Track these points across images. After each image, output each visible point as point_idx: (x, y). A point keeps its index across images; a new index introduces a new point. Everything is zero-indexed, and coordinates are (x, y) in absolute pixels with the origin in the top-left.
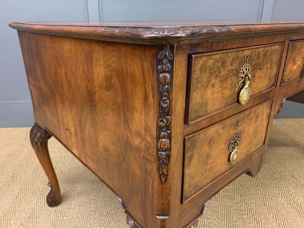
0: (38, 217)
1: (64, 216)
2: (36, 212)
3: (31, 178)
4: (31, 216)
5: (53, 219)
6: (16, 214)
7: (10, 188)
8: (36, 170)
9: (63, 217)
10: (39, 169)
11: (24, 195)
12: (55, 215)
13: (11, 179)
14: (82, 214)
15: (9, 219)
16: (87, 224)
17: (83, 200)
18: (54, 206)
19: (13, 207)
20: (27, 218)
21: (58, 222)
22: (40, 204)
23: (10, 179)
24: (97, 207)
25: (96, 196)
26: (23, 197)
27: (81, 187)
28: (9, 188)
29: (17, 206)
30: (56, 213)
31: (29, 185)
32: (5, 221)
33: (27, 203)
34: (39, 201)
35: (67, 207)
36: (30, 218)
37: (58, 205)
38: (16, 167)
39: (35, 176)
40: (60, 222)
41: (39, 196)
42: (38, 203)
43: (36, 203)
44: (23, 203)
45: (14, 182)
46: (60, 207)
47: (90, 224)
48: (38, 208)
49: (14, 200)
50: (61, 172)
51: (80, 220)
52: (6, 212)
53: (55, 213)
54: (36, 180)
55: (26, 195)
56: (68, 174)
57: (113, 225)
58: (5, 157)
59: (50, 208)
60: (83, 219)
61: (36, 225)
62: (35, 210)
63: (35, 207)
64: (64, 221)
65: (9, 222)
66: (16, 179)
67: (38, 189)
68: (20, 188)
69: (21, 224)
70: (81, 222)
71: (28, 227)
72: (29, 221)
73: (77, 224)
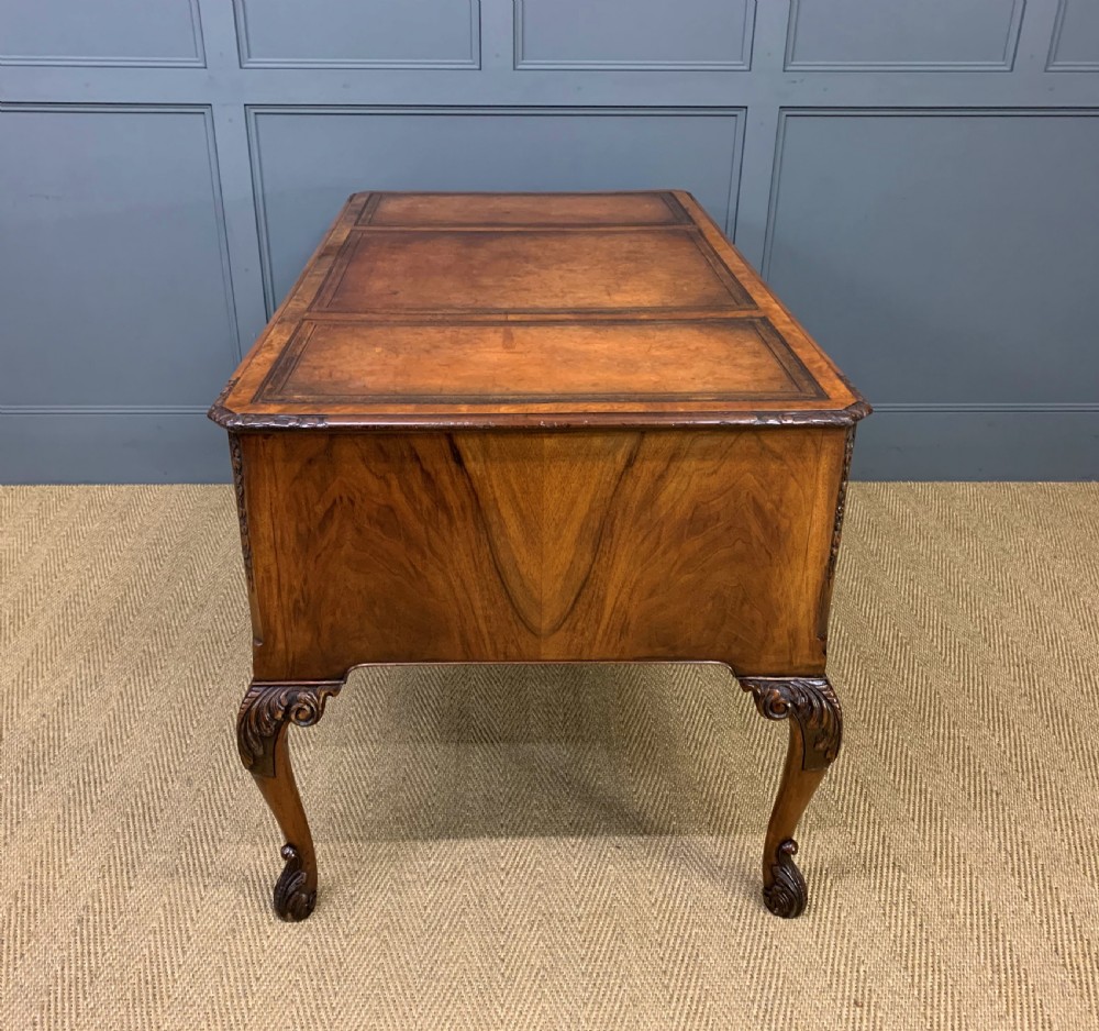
4: (65, 701)
6: (30, 697)
7: (10, 642)
8: (73, 604)
9: (138, 706)
11: (44, 659)
13: (10, 623)
14: (182, 701)
15: (15, 704)
16: (191, 720)
17: (189, 674)
19: (20, 682)
20: (55, 705)
21: (127, 715)
22: (83, 678)
23: (8, 623)
24: (219, 689)
25: (220, 668)
30: (122, 699)
31: (57, 639)
32: (7, 708)
33: (53, 675)
36: (63, 704)
38: (20, 594)
39: (70, 618)
41: (82, 661)
44: (45, 674)
45: (19, 629)
47: (198, 721)
48: (79, 687)
49: (23, 669)
51: (177, 712)
53: (119, 697)
55: (51, 660)
60: (183, 711)
62: (74, 689)
63: (74, 684)
64: (139, 712)
65: (15, 710)
66: (24, 623)
67: (79, 648)
68: (34, 644)
69: (44, 716)
70: (179, 717)
71: (58, 722)
72: (60, 711)
73: (168, 720)
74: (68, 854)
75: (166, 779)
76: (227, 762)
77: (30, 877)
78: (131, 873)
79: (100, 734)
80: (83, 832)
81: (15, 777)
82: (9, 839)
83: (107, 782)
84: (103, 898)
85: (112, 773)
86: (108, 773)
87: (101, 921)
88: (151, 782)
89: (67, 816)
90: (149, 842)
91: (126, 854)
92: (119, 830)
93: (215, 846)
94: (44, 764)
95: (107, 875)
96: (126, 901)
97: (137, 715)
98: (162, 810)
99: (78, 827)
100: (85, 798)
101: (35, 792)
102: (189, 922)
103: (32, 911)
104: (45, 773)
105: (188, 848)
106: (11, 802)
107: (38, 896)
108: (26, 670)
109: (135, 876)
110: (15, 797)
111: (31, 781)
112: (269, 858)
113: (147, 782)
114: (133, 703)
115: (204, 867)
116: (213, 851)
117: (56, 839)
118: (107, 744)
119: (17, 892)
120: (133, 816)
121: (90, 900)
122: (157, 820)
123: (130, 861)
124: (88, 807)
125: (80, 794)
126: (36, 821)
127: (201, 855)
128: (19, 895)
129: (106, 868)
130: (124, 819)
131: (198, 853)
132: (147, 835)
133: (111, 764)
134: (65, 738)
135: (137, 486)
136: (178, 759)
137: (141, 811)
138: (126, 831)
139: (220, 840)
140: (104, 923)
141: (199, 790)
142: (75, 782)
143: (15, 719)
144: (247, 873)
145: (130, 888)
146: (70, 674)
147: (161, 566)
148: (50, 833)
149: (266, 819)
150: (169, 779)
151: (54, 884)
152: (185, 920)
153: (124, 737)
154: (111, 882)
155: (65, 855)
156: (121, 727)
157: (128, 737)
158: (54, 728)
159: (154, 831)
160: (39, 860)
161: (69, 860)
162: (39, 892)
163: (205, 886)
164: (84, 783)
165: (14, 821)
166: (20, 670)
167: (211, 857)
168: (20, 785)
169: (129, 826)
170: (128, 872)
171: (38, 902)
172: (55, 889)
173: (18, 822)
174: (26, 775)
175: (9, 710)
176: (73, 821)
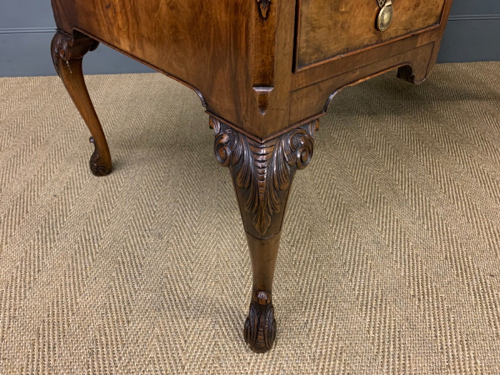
0: (79, 188)
1: (119, 187)
2: (75, 182)
3: (64, 142)
4: (69, 187)
5: (103, 190)
6: (46, 184)
7: (32, 153)
8: (70, 132)
9: (117, 188)
10: (74, 131)
11: (54, 162)
12: (105, 186)
13: (33, 143)
14: (146, 184)
15: (36, 189)
16: (154, 196)
17: (147, 168)
18: (102, 175)
19: (39, 176)
20: (63, 189)
21: (110, 194)
22: (80, 172)
23: (31, 143)
24: (169, 176)
25: (166, 164)
26: (53, 164)
27: (142, 152)
28: (30, 154)
29: (45, 174)
30: (107, 184)
31: (62, 150)
32: (31, 192)
33: (61, 171)
34: (79, 169)
35: (122, 177)
36: (68, 188)
37: (108, 174)
38: (38, 127)
39: (69, 139)
40: (114, 193)
41: (79, 163)
42: (78, 172)
43: (74, 171)
44: (55, 171)
45: (38, 146)
46: (111, 177)
47: (158, 196)
48: (78, 178)
49: (41, 168)
50: (110, 134)
51: (144, 191)
52: (30, 181)
53: (104, 183)
54: (71, 144)
55: (59, 162)
56: (121, 136)
57: (193, 197)
58: (20, 116)
59: (96, 177)
60: (148, 190)
61: (77, 197)
62: (74, 179)
63: (74, 176)
64: (119, 192)
65: (36, 193)
66: (41, 143)
67: (76, 155)
68: (47, 154)
69: (55, 196)
70: (145, 194)
71: (65, 200)
72: (66, 193)
73: (139, 196)
74: (78, 295)
75: (143, 236)
76: (184, 221)
77: (48, 316)
78: (127, 309)
79: (94, 206)
80: (87, 277)
81: (36, 237)
82: (32, 284)
83: (101, 239)
84: (107, 332)
85: (104, 232)
86: (102, 232)
87: (108, 353)
88: (133, 238)
89: (75, 265)
90: (138, 283)
91: (122, 294)
92: (114, 274)
93: (188, 284)
94: (57, 227)
95: (109, 310)
96: (126, 333)
97: (117, 193)
98: (144, 258)
99: (84, 273)
100: (87, 251)
101: (51, 248)
102: (180, 352)
103: (51, 346)
104: (58, 234)
105: (168, 286)
106: (34, 255)
107: (56, 332)
108: (43, 169)
109: (131, 311)
110: (37, 252)
111: (48, 239)
112: (231, 293)
113: (130, 238)
114: (114, 186)
115: (183, 301)
116: (187, 288)
117: (68, 283)
118: (99, 212)
119: (39, 329)
120: (123, 263)
121: (97, 333)
122: (141, 266)
123: (125, 300)
124: (90, 257)
125: (83, 248)
126: (53, 269)
127: (179, 292)
128: (41, 332)
129: (108, 305)
130: (117, 266)
131: (176, 290)
132: (136, 277)
133: (104, 226)
134: (70, 210)
135: (102, 75)
136: (150, 221)
137: (129, 259)
138: (119, 275)
139: (191, 279)
140: (111, 355)
141: (168, 242)
142: (79, 239)
143: (36, 199)
144: (217, 306)
145: (128, 322)
146: (71, 170)
147: (121, 111)
148: (63, 278)
149: (221, 262)
150: (146, 235)
151: (68, 321)
152: (177, 350)
153: (110, 208)
154: (112, 317)
155: (75, 295)
156: (107, 202)
157: (113, 208)
158: (62, 203)
159: (140, 274)
160: (55, 301)
161: (78, 300)
162: (56, 328)
163: (187, 318)
164: (86, 240)
165: (36, 270)
166: (39, 169)
167: (187, 293)
168: (40, 243)
169: (121, 271)
170: (125, 308)
171: (56, 338)
172: (69, 325)
173: (39, 271)
174: (44, 235)
175: (32, 193)
176: (80, 269)
